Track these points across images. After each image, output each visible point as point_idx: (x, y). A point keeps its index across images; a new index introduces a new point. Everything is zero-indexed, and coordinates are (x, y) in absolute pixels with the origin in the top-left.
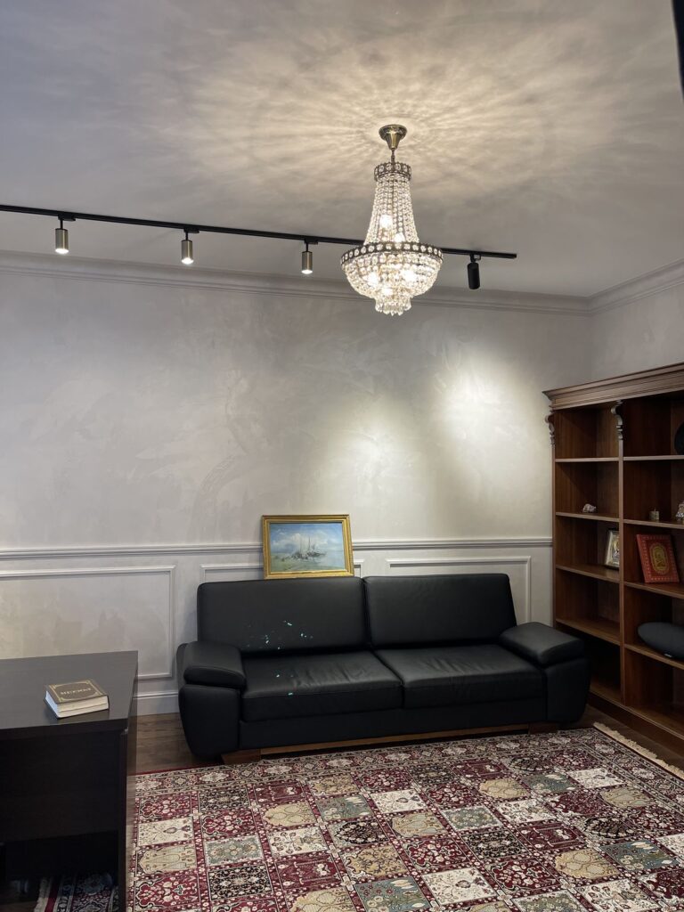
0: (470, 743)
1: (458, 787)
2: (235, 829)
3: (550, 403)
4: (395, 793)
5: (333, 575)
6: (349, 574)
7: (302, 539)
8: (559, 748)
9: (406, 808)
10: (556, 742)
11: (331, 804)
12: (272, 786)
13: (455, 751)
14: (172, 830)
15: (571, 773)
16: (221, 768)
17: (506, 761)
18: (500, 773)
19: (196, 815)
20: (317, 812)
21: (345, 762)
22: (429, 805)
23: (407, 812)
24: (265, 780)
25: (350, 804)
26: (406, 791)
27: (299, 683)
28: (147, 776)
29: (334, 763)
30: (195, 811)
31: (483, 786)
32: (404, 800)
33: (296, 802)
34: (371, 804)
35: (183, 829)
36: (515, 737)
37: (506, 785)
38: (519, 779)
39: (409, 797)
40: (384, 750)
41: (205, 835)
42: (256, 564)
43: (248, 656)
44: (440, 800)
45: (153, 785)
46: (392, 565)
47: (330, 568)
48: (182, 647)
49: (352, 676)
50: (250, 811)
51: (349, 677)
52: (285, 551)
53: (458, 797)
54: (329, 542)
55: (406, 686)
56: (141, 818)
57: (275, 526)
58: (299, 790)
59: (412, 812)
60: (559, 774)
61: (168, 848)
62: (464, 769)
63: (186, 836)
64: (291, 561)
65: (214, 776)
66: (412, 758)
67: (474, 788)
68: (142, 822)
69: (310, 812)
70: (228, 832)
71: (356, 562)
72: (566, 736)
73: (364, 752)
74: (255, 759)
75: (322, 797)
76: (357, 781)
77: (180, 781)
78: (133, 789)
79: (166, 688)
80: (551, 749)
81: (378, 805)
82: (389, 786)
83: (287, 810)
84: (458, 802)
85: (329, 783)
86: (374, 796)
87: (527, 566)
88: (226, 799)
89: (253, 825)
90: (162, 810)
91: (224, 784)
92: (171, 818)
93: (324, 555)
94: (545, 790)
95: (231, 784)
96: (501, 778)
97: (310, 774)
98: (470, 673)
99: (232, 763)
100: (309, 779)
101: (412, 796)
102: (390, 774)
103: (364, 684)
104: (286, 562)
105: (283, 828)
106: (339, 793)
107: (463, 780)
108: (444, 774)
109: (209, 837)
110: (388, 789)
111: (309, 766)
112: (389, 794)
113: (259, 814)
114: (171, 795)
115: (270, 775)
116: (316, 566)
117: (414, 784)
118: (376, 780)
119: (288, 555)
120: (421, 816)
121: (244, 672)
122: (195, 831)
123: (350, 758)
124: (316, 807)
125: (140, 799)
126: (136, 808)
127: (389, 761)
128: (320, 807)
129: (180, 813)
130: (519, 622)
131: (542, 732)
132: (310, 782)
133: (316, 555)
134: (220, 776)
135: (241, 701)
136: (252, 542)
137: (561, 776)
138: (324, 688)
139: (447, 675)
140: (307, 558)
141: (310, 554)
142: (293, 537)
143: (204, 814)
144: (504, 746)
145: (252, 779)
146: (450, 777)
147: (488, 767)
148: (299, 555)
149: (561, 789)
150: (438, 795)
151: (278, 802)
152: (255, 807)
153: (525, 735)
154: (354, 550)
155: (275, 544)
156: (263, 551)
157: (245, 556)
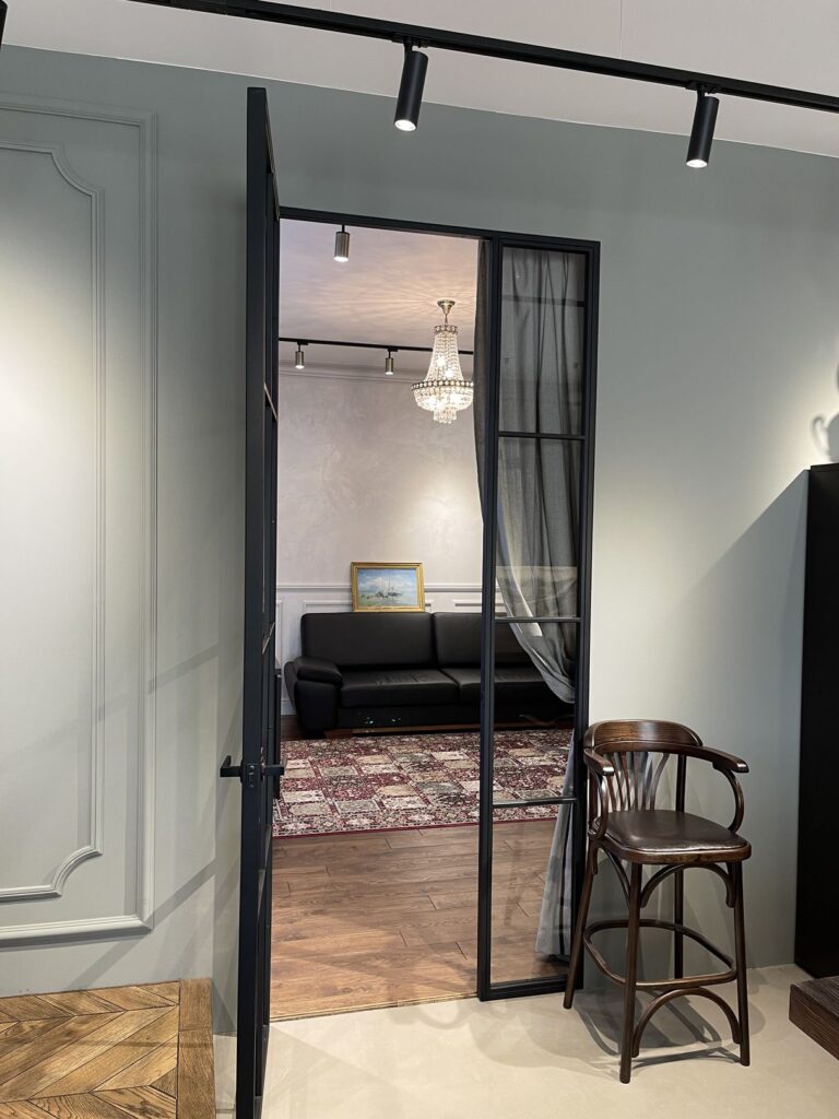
2: (338, 764)
4: (448, 752)
5: (408, 610)
6: (421, 610)
7: (383, 582)
9: (455, 758)
11: (403, 755)
12: (361, 748)
14: (297, 764)
16: (324, 741)
18: (527, 745)
20: (393, 759)
21: (414, 739)
22: (471, 757)
24: (357, 746)
25: (416, 756)
26: (456, 752)
29: (407, 739)
30: (310, 757)
32: (454, 755)
33: (379, 755)
35: (304, 764)
37: (529, 750)
38: (539, 749)
39: (458, 754)
41: (319, 766)
42: (347, 601)
43: (340, 668)
46: (457, 605)
47: (406, 605)
50: (347, 757)
52: (370, 591)
55: (460, 687)
57: (361, 571)
58: (381, 750)
59: (459, 760)
61: (296, 770)
62: (501, 744)
63: (307, 766)
64: (375, 599)
65: (320, 744)
66: (464, 738)
67: (505, 752)
69: (388, 759)
70: (334, 765)
71: (427, 601)
73: (429, 735)
74: (349, 736)
75: (397, 753)
76: (423, 747)
77: (298, 745)
81: (435, 757)
82: (445, 750)
83: (373, 757)
85: (402, 748)
86: (433, 754)
88: (330, 753)
89: (350, 763)
91: (327, 747)
92: (294, 760)
93: (401, 595)
94: (555, 753)
95: (332, 747)
96: (527, 748)
97: (389, 744)
99: (333, 738)
100: (388, 746)
101: (460, 754)
102: (446, 745)
104: (371, 600)
105: (370, 764)
106: (409, 751)
107: (498, 749)
109: (322, 767)
110: (443, 751)
111: (388, 740)
113: (354, 759)
114: (291, 751)
115: (360, 743)
116: (394, 603)
117: (462, 749)
118: (436, 747)
119: (372, 594)
120: (464, 762)
121: (341, 675)
122: (312, 764)
123: (418, 738)
124: (392, 757)
127: (447, 739)
128: (395, 757)
129: (299, 758)
133: (394, 595)
134: (324, 744)
135: (338, 693)
136: (346, 584)
140: (387, 597)
141: (390, 594)
142: (376, 580)
143: (316, 758)
144: (535, 735)
145: (347, 745)
147: (519, 743)
148: (381, 594)
151: (367, 754)
152: (350, 756)
154: (426, 591)
155: (361, 585)
156: (352, 590)
157: (339, 594)
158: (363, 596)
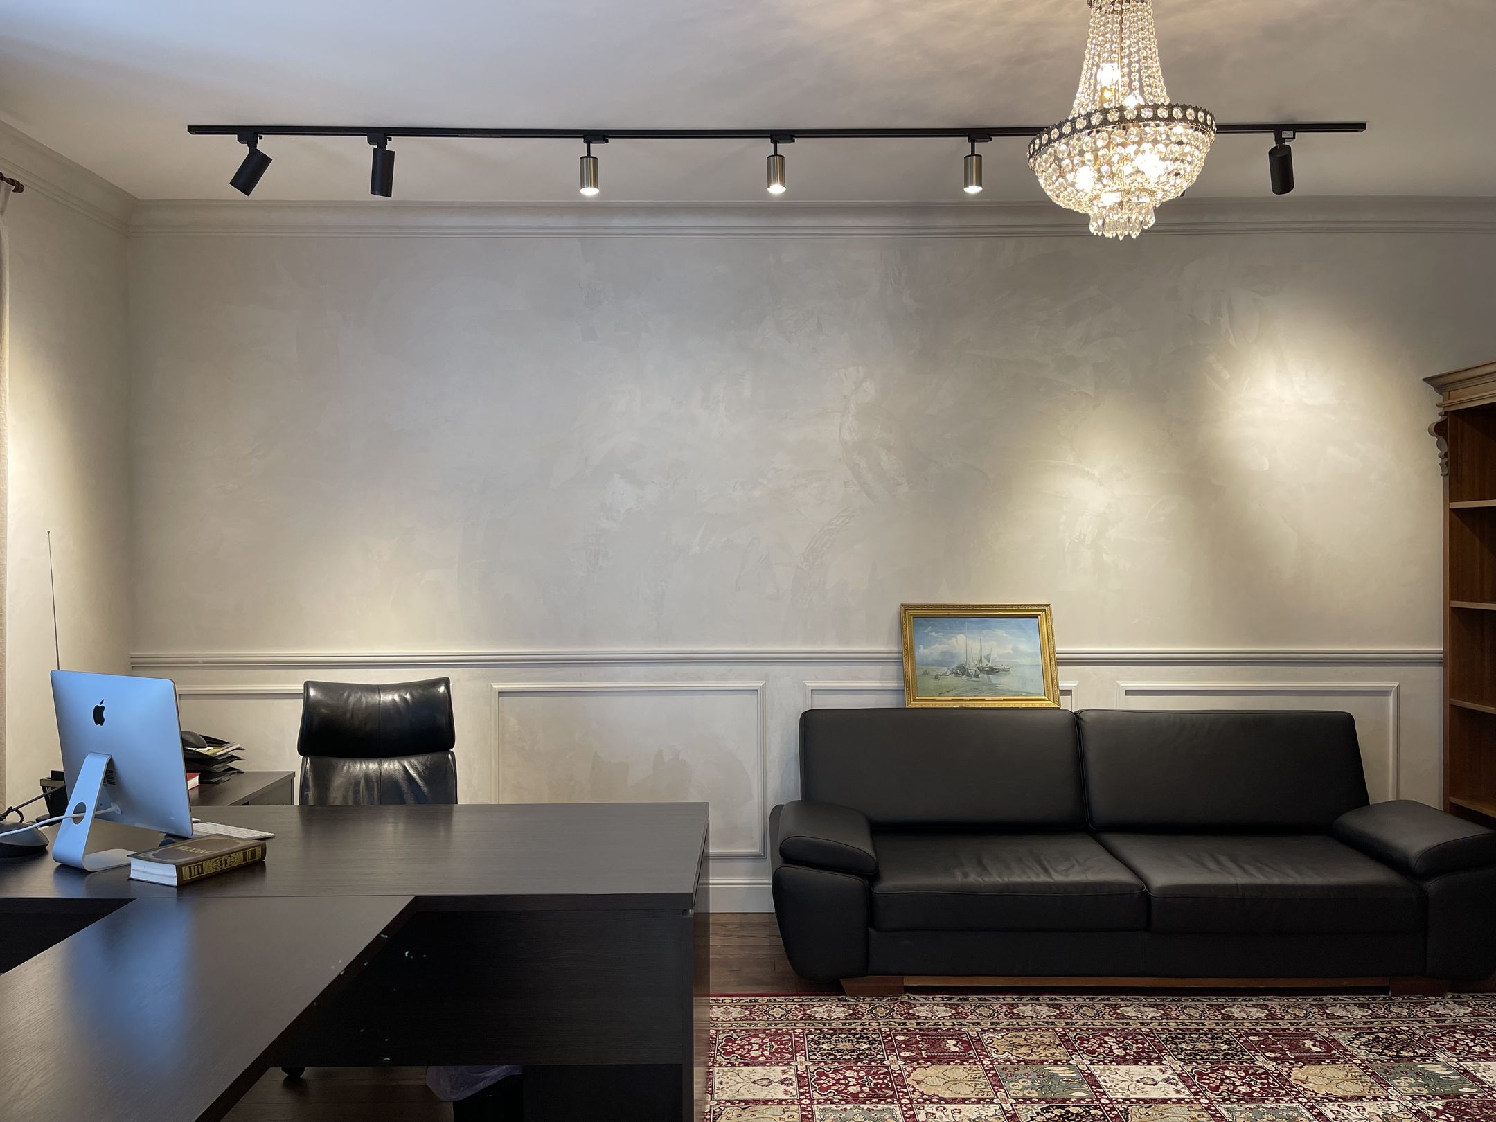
0: (1275, 1002)
1: (1251, 1070)
2: (862, 1091)
3: (1439, 399)
4: (1134, 1067)
5: (1024, 705)
6: (1051, 704)
7: (968, 644)
8: (1448, 1023)
9: (1154, 1093)
10: (1442, 1011)
11: (1021, 1072)
12: (922, 1035)
13: (1247, 1013)
14: (765, 1082)
15: (1470, 1066)
16: (840, 1000)
17: (1343, 1037)
18: (1331, 1053)
19: (801, 1064)
20: (997, 1082)
21: (1045, 1011)
22: (1195, 1094)
23: (1154, 1100)
24: (912, 1024)
25: (1054, 1076)
26: (1155, 1068)
27: (965, 875)
28: (728, 1000)
29: (1027, 1010)
30: (801, 1059)
31: (1296, 1073)
32: (1149, 1081)
33: (962, 1063)
34: (1092, 1080)
35: (782, 1082)
36: (1362, 999)
37: (1342, 1074)
38: (1367, 1068)
39: (1159, 1077)
40: (1115, 1000)
41: (816, 1096)
42: (893, 684)
43: (879, 829)
44: (1217, 1088)
45: (736, 1013)
46: (1129, 692)
47: (1018, 693)
48: (777, 810)
49: (1056, 871)
50: (887, 1067)
51: (1052, 871)
52: (940, 664)
53: (1250, 1086)
54: (1015, 649)
55: (1153, 893)
56: (719, 1059)
57: (920, 621)
58: (967, 1045)
59: (1165, 1101)
60: (1444, 1065)
61: (759, 1107)
62: (1263, 1042)
63: (786, 1092)
64: (951, 680)
65: (829, 1011)
66: (1166, 1017)
67: (1280, 1075)
68: (721, 1065)
69: (986, 1081)
70: (852, 1095)
71: (1063, 684)
72: (1462, 1004)
73: (1079, 999)
74: (897, 991)
75: (1006, 1061)
76: (1068, 1044)
77: (777, 1012)
78: (707, 1017)
79: (754, 874)
80: (1431, 1023)
81: (1103, 1084)
82: (1124, 1057)
83: (947, 1073)
84: (1250, 1094)
85: (1017, 1041)
86: (1097, 1069)
87: (1391, 699)
88: (848, 1046)
89: (892, 1089)
90: (750, 1050)
91: (845, 1024)
92: (764, 1064)
93: (1006, 671)
94: (1415, 1089)
95: (856, 1025)
96: (1334, 1063)
97: (986, 1024)
98: (1276, 880)
99: (859, 993)
100: (983, 1031)
101: (1165, 1076)
102: (1125, 1038)
103: (1076, 885)
104: (943, 682)
105: (940, 1100)
106: (1035, 1057)
107: (1260, 1060)
108: (1225, 1047)
109: (822, 1099)
110: (1122, 1060)
111: (985, 1012)
112: (1123, 1068)
113: (901, 1075)
114: (764, 1031)
115: (919, 1018)
116: (993, 689)
117: (1168, 1059)
118: (1100, 1045)
119: (945, 670)
120: (1183, 1110)
121: (875, 852)
122: (800, 1088)
123: (1054, 1006)
124: (996, 1075)
125: (718, 1031)
126: (710, 1043)
127: (1124, 1017)
128: (1002, 1076)
129: (776, 1058)
130: (1374, 797)
131: (1414, 994)
132: (985, 1036)
133: (992, 671)
134: (839, 1012)
135: (870, 898)
136: (886, 646)
137: (1449, 1068)
138: (1007, 885)
139: (1232, 880)
140: (977, 676)
141: (982, 670)
142: (954, 640)
143: (814, 1064)
144: (1341, 1013)
145: (889, 1021)
146: (1235, 1053)
147: (1309, 1044)
148: (963, 670)
149: (1447, 1091)
150: (1214, 1079)
151: (933, 1060)
152: (894, 1063)
153: (1382, 997)
154: (1060, 664)
155: (922, 652)
156: (905, 661)
157: (875, 670)
158: (926, 673)
